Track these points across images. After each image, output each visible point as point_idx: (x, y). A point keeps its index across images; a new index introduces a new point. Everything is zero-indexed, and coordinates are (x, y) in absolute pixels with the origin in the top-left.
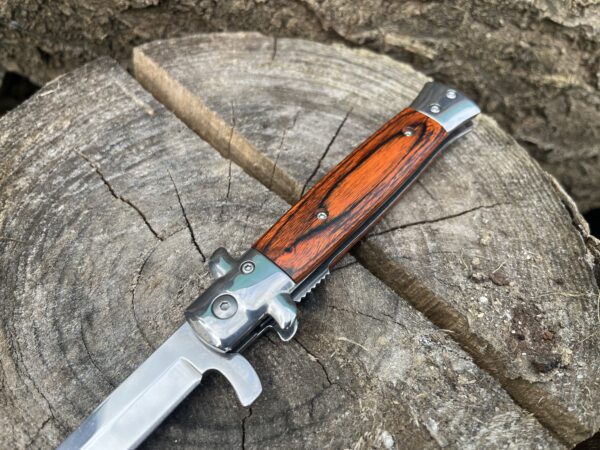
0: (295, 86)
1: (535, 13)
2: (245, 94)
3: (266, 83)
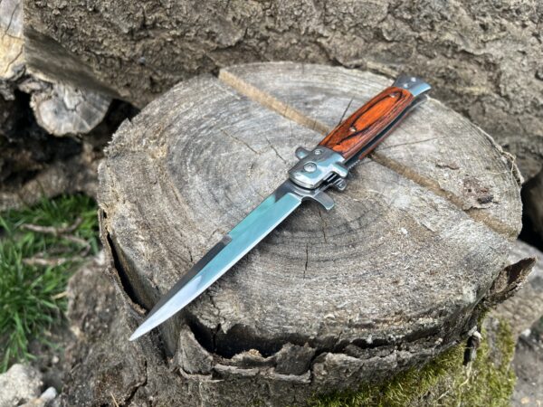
0: (319, 86)
1: (456, 47)
2: (291, 90)
3: (302, 85)
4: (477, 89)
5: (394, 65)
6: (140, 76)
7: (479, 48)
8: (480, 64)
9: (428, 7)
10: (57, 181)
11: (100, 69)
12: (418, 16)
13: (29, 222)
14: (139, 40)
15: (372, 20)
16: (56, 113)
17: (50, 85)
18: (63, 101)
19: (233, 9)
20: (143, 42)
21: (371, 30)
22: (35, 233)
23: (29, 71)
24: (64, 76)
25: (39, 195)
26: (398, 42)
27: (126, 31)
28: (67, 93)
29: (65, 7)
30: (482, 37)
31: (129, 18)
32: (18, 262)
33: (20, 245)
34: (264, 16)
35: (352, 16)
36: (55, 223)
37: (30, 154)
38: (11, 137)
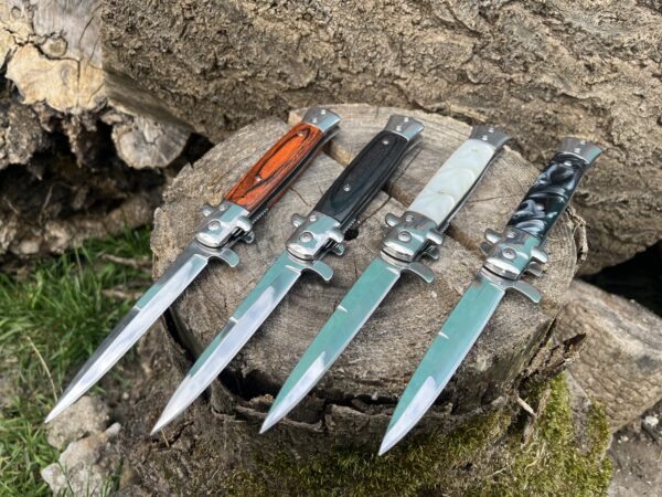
1: (554, 90)
2: (358, 136)
3: (372, 131)
4: (584, 137)
5: (482, 109)
6: (214, 114)
7: (583, 91)
8: (586, 109)
9: (519, 47)
10: (140, 211)
11: (176, 106)
12: (509, 57)
13: (110, 253)
14: (212, 79)
15: (455, 61)
16: (135, 145)
17: (131, 118)
18: (142, 134)
19: (304, 51)
20: (215, 82)
21: (454, 72)
22: (116, 264)
23: (111, 103)
24: (143, 109)
25: (123, 224)
26: (487, 84)
27: (198, 72)
28: (147, 126)
29: (140, 48)
30: (587, 79)
31: (201, 59)
32: (98, 292)
33: (100, 276)
34: (337, 57)
35: (432, 58)
36: (136, 256)
37: (114, 182)
38: (94, 166)
